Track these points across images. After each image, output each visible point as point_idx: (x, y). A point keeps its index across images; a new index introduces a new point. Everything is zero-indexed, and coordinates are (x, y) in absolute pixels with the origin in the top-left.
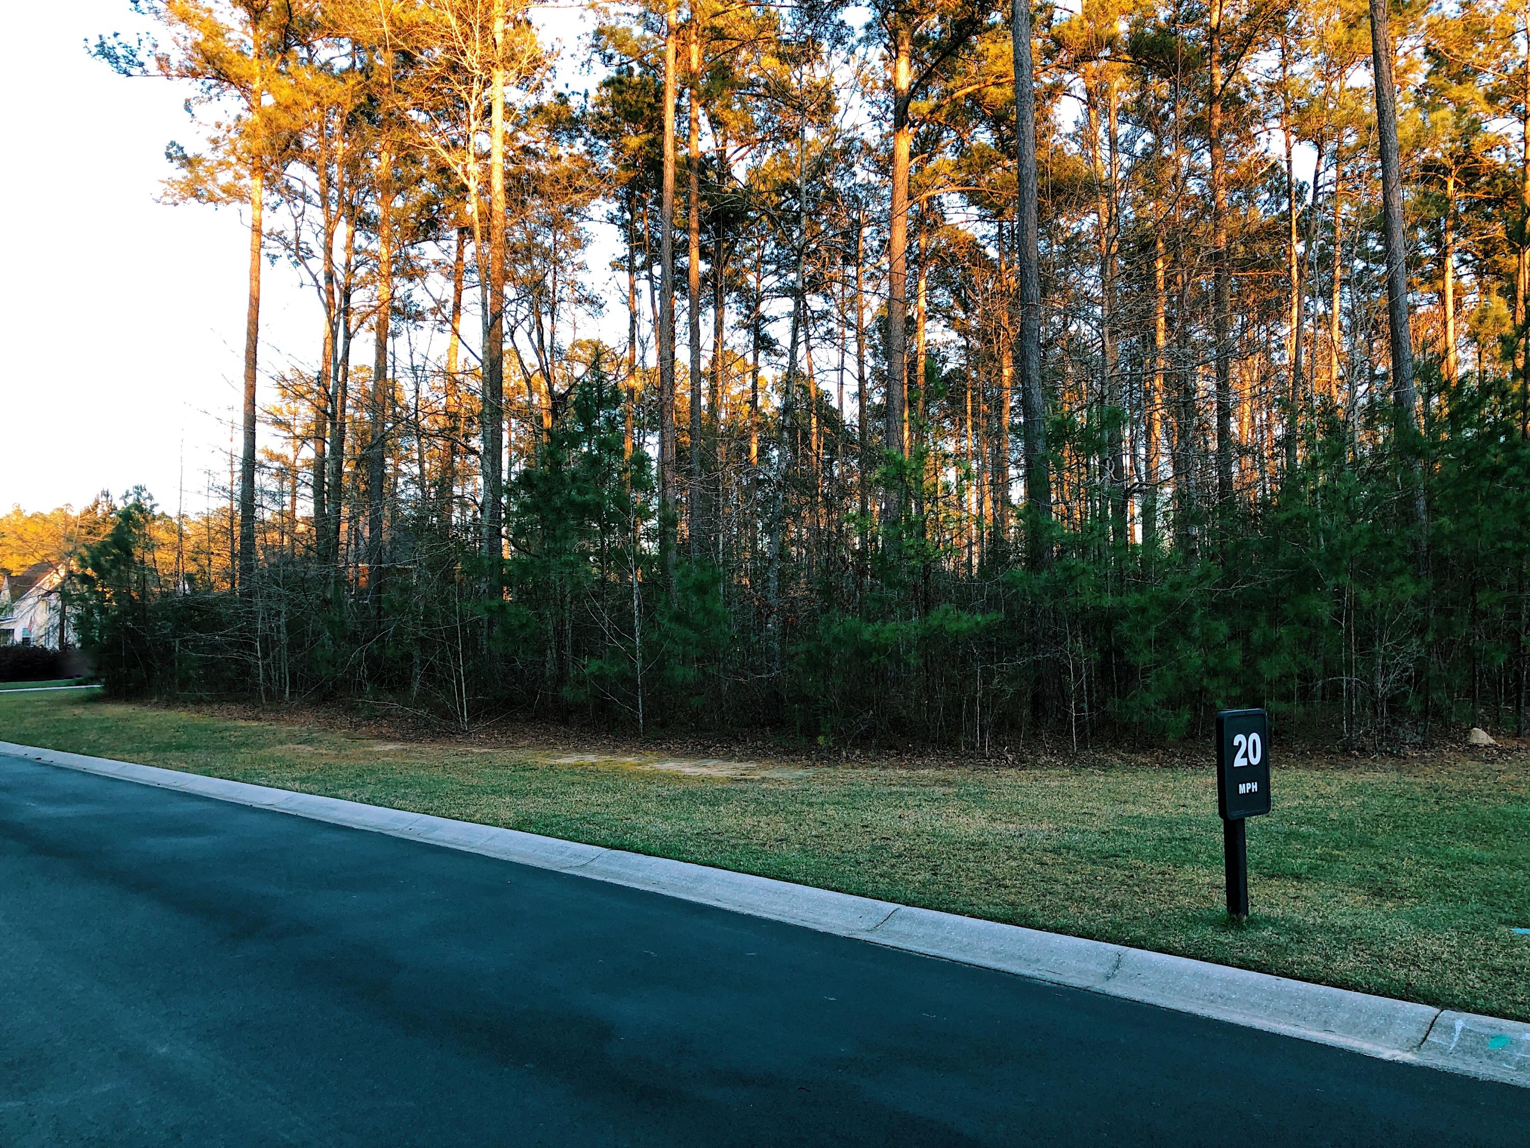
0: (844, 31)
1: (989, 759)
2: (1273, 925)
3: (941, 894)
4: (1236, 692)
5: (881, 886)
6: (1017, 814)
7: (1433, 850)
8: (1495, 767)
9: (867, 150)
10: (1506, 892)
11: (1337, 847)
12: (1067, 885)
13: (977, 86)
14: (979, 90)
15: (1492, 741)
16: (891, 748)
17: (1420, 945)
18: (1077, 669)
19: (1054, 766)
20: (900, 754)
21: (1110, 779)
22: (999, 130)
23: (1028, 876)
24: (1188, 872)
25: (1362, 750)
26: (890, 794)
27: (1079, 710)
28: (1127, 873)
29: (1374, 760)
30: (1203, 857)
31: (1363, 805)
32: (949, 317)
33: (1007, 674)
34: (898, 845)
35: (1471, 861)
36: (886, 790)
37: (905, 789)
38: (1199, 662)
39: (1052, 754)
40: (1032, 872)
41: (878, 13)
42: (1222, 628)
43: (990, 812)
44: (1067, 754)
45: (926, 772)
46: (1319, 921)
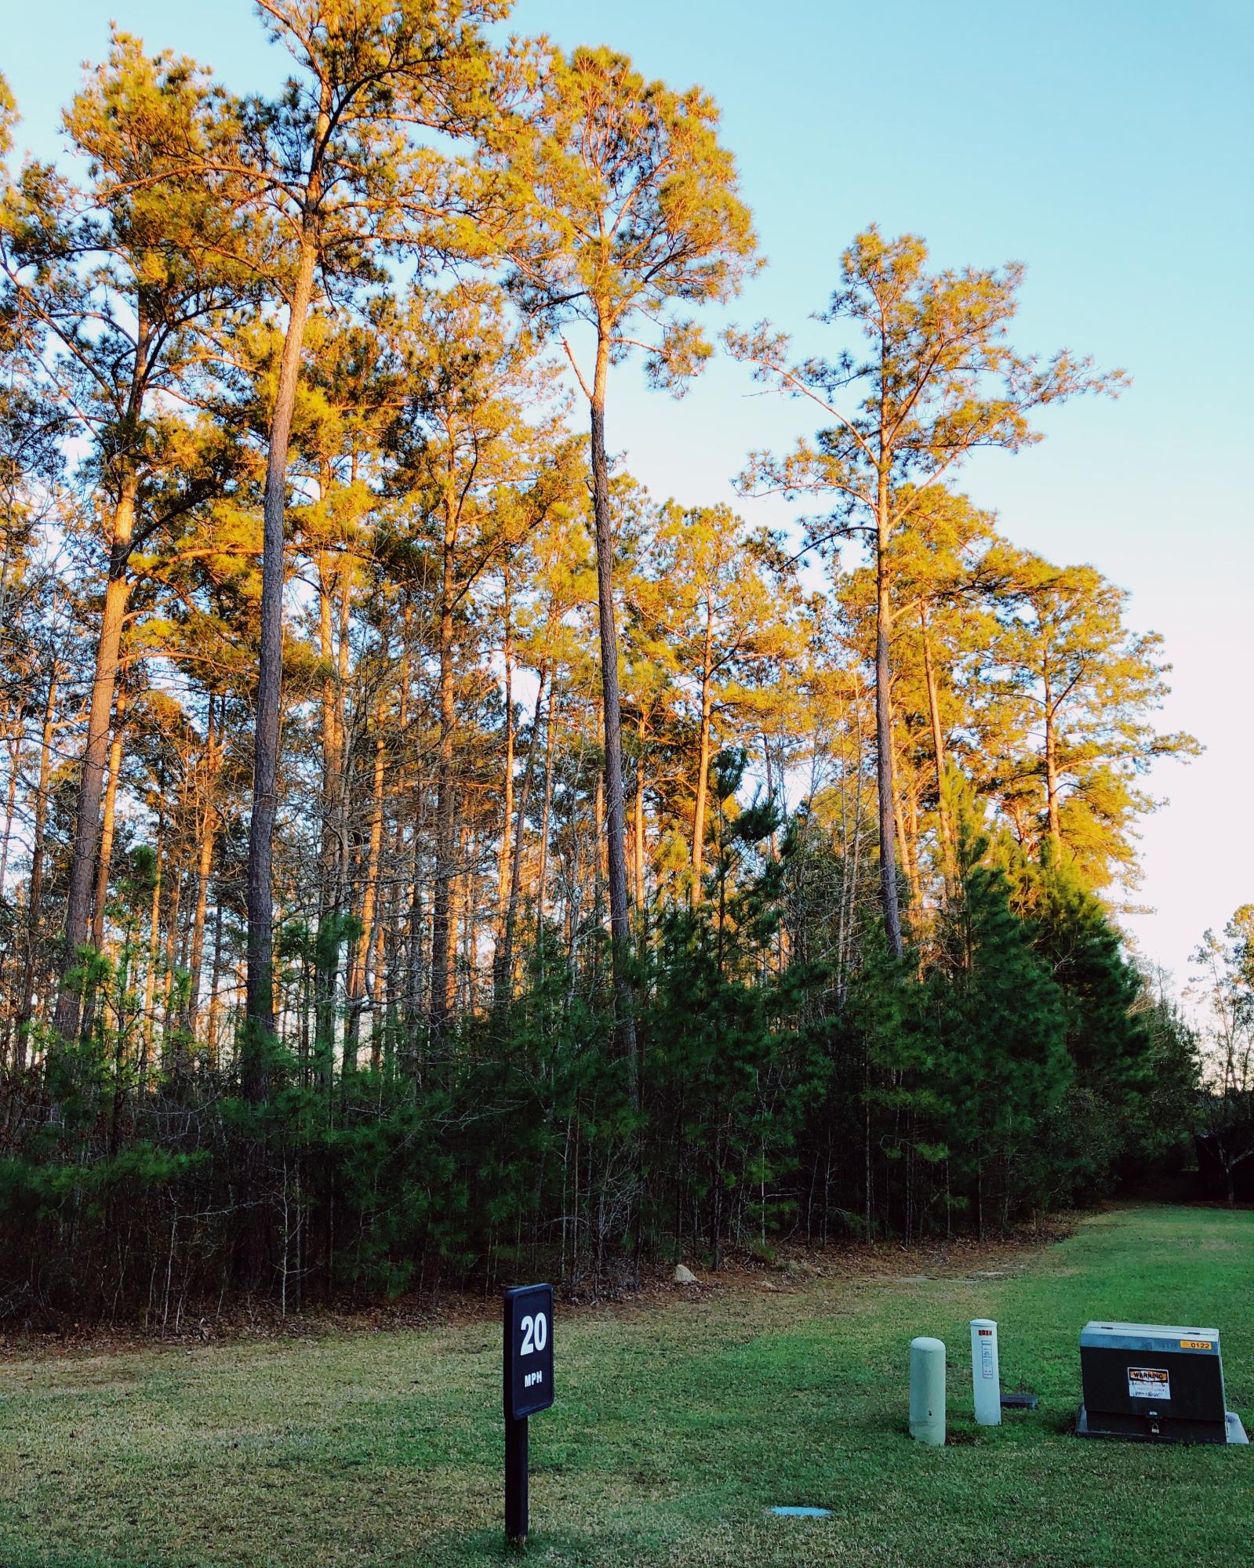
0: (56, 460)
1: (179, 1336)
2: (554, 1543)
3: (146, 1554)
4: (462, 1237)
5: (61, 1551)
6: (225, 1413)
7: (676, 1416)
8: (702, 1307)
9: (62, 589)
10: (755, 1463)
11: (586, 1424)
12: (305, 1515)
13: (209, 551)
14: (209, 556)
15: (694, 1278)
16: (48, 1330)
17: (702, 1547)
18: (292, 1215)
19: (258, 1339)
20: (62, 1338)
21: (327, 1352)
22: (219, 600)
23: (255, 1508)
24: (442, 1477)
25: (581, 1296)
26: (53, 1400)
27: (291, 1267)
28: (373, 1486)
29: (594, 1307)
30: (454, 1454)
31: (597, 1365)
32: (142, 790)
33: (212, 1227)
34: (75, 1482)
35: (712, 1425)
36: (48, 1395)
37: (73, 1391)
38: (426, 1204)
39: (256, 1323)
40: (259, 1501)
41: (102, 451)
42: (449, 1165)
43: (190, 1413)
44: (274, 1321)
45: (97, 1361)
46: (597, 1528)
